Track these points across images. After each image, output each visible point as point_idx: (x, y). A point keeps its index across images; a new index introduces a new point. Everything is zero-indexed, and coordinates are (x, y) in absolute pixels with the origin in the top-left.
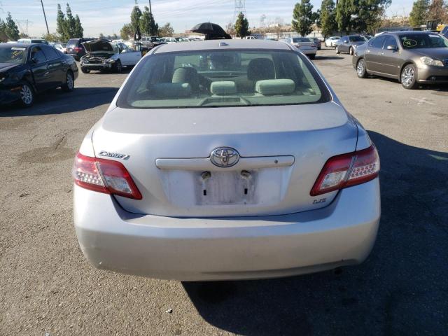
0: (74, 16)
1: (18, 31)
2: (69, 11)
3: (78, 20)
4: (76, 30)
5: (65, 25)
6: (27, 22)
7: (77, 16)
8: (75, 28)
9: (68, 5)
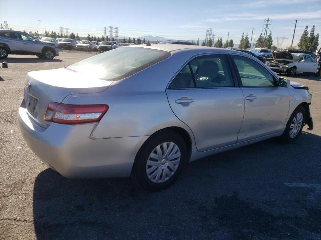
0: (316, 34)
1: (272, 45)
2: (313, 31)
3: (318, 38)
4: (313, 45)
5: (306, 41)
6: (284, 39)
7: (318, 35)
8: (312, 43)
9: (314, 27)
